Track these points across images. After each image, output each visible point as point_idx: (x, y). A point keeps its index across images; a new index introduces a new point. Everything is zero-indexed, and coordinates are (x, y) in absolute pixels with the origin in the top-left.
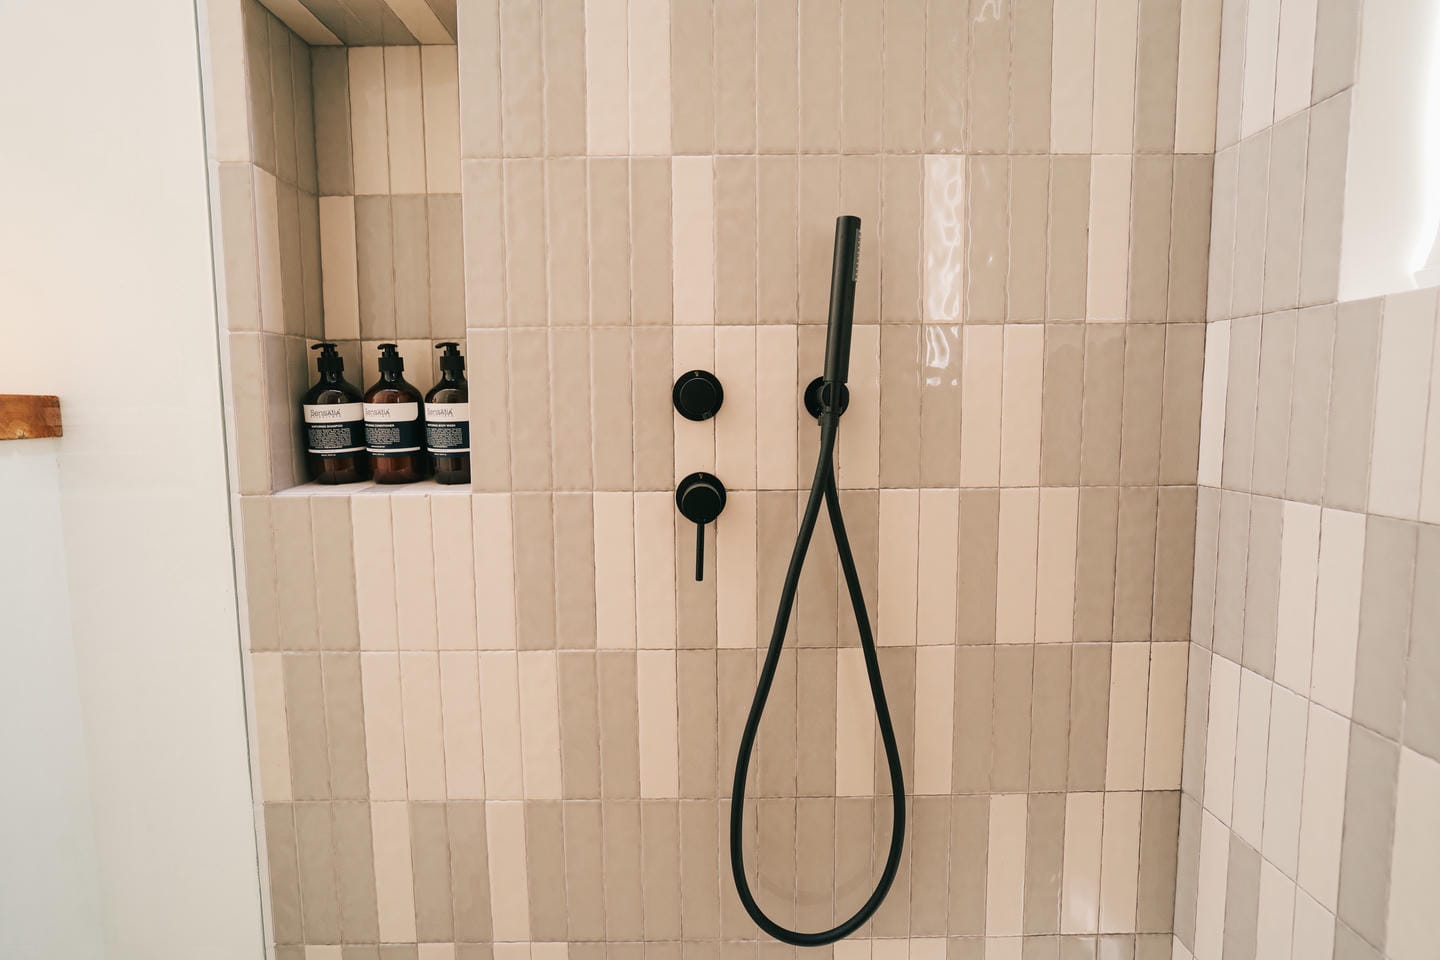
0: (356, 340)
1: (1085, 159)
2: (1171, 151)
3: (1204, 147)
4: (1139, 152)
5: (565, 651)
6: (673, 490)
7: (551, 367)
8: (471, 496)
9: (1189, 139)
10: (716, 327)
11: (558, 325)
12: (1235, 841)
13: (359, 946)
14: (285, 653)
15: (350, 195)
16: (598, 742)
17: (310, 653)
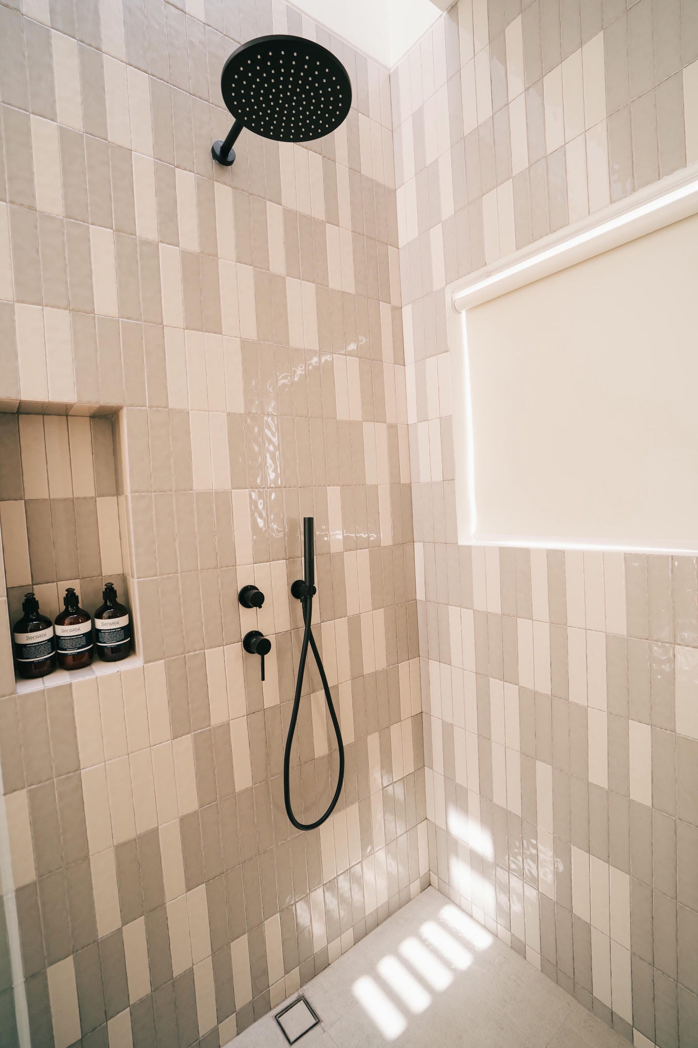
0: (30, 585)
1: (376, 486)
2: (400, 483)
3: (408, 482)
4: (391, 484)
5: (196, 732)
6: (241, 641)
7: (181, 593)
8: (143, 666)
9: (404, 480)
10: (255, 565)
11: (183, 572)
12: (444, 723)
13: (85, 948)
14: (29, 788)
15: (21, 499)
16: (214, 772)
17: (47, 782)
